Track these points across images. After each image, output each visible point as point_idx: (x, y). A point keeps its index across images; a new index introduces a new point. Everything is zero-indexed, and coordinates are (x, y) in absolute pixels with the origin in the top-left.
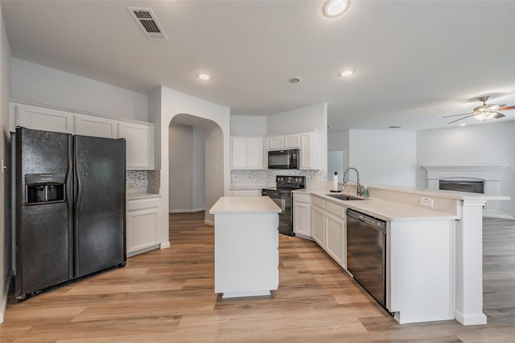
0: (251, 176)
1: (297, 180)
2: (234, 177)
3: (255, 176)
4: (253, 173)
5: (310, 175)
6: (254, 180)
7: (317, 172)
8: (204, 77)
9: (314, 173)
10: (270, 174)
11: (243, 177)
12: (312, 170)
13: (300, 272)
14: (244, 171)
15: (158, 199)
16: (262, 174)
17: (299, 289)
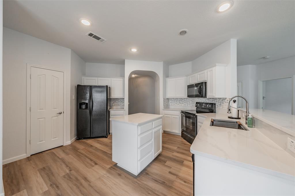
0: (181, 102)
1: (208, 106)
2: (171, 103)
3: (183, 102)
4: (182, 100)
5: (219, 102)
6: (183, 105)
7: (225, 100)
8: (134, 50)
9: (222, 100)
10: (193, 101)
11: (176, 102)
12: (221, 98)
13: (170, 172)
14: (176, 99)
15: (123, 111)
16: (188, 101)
17: (156, 182)
